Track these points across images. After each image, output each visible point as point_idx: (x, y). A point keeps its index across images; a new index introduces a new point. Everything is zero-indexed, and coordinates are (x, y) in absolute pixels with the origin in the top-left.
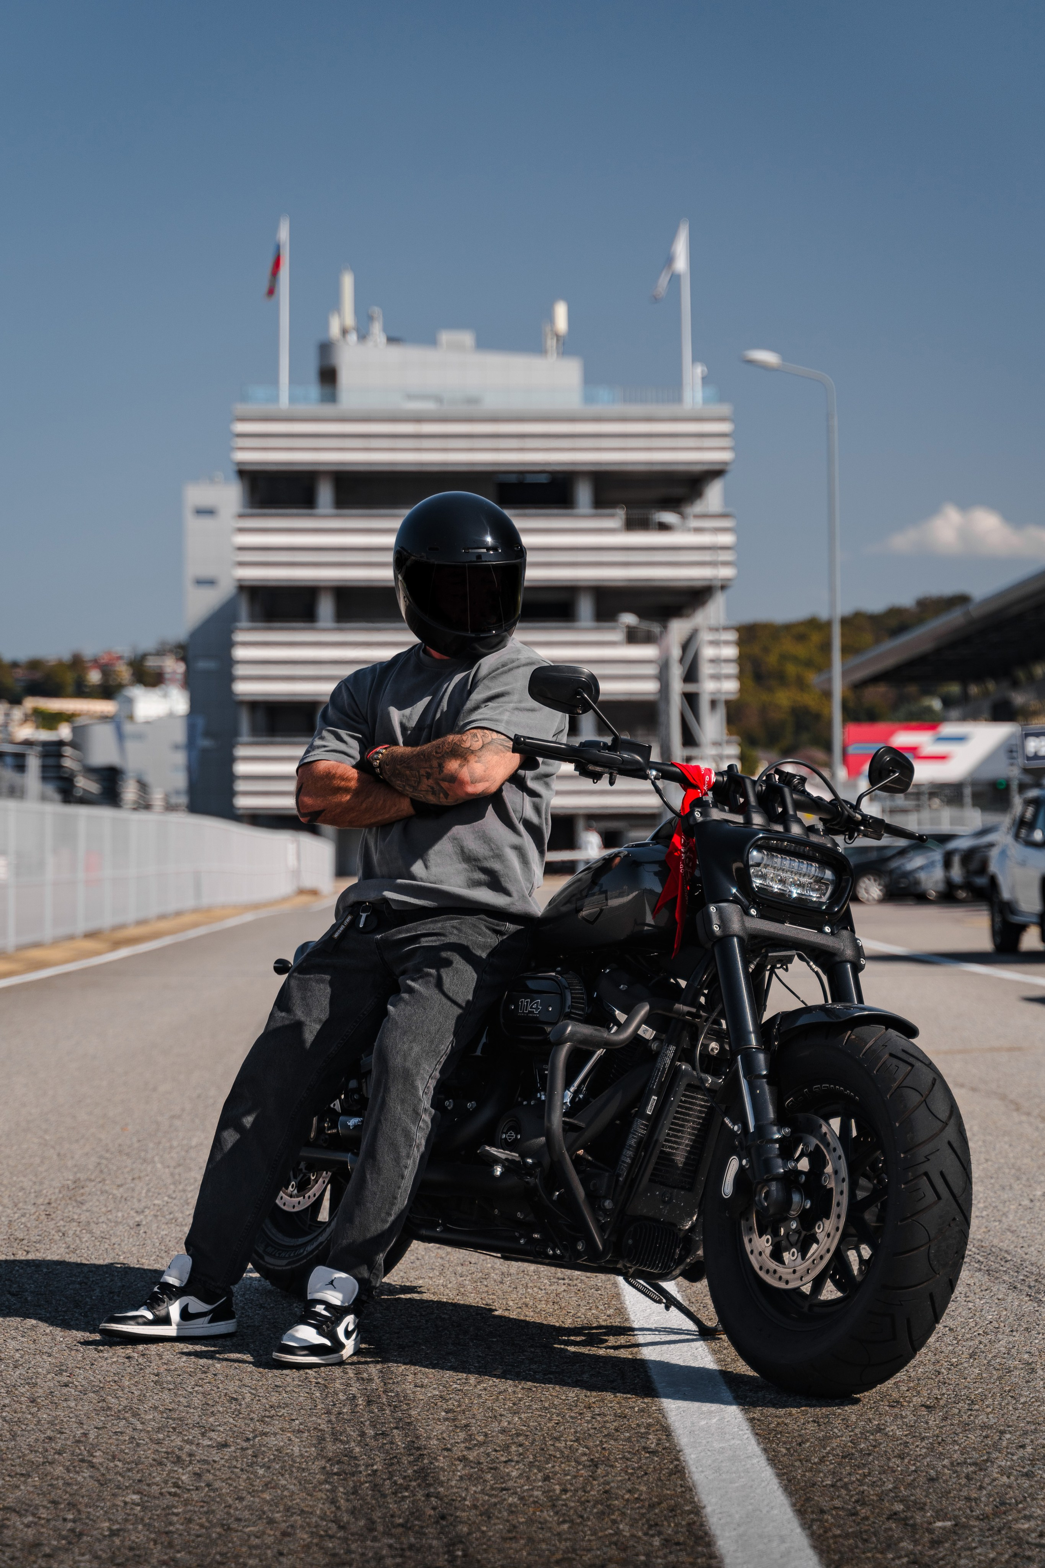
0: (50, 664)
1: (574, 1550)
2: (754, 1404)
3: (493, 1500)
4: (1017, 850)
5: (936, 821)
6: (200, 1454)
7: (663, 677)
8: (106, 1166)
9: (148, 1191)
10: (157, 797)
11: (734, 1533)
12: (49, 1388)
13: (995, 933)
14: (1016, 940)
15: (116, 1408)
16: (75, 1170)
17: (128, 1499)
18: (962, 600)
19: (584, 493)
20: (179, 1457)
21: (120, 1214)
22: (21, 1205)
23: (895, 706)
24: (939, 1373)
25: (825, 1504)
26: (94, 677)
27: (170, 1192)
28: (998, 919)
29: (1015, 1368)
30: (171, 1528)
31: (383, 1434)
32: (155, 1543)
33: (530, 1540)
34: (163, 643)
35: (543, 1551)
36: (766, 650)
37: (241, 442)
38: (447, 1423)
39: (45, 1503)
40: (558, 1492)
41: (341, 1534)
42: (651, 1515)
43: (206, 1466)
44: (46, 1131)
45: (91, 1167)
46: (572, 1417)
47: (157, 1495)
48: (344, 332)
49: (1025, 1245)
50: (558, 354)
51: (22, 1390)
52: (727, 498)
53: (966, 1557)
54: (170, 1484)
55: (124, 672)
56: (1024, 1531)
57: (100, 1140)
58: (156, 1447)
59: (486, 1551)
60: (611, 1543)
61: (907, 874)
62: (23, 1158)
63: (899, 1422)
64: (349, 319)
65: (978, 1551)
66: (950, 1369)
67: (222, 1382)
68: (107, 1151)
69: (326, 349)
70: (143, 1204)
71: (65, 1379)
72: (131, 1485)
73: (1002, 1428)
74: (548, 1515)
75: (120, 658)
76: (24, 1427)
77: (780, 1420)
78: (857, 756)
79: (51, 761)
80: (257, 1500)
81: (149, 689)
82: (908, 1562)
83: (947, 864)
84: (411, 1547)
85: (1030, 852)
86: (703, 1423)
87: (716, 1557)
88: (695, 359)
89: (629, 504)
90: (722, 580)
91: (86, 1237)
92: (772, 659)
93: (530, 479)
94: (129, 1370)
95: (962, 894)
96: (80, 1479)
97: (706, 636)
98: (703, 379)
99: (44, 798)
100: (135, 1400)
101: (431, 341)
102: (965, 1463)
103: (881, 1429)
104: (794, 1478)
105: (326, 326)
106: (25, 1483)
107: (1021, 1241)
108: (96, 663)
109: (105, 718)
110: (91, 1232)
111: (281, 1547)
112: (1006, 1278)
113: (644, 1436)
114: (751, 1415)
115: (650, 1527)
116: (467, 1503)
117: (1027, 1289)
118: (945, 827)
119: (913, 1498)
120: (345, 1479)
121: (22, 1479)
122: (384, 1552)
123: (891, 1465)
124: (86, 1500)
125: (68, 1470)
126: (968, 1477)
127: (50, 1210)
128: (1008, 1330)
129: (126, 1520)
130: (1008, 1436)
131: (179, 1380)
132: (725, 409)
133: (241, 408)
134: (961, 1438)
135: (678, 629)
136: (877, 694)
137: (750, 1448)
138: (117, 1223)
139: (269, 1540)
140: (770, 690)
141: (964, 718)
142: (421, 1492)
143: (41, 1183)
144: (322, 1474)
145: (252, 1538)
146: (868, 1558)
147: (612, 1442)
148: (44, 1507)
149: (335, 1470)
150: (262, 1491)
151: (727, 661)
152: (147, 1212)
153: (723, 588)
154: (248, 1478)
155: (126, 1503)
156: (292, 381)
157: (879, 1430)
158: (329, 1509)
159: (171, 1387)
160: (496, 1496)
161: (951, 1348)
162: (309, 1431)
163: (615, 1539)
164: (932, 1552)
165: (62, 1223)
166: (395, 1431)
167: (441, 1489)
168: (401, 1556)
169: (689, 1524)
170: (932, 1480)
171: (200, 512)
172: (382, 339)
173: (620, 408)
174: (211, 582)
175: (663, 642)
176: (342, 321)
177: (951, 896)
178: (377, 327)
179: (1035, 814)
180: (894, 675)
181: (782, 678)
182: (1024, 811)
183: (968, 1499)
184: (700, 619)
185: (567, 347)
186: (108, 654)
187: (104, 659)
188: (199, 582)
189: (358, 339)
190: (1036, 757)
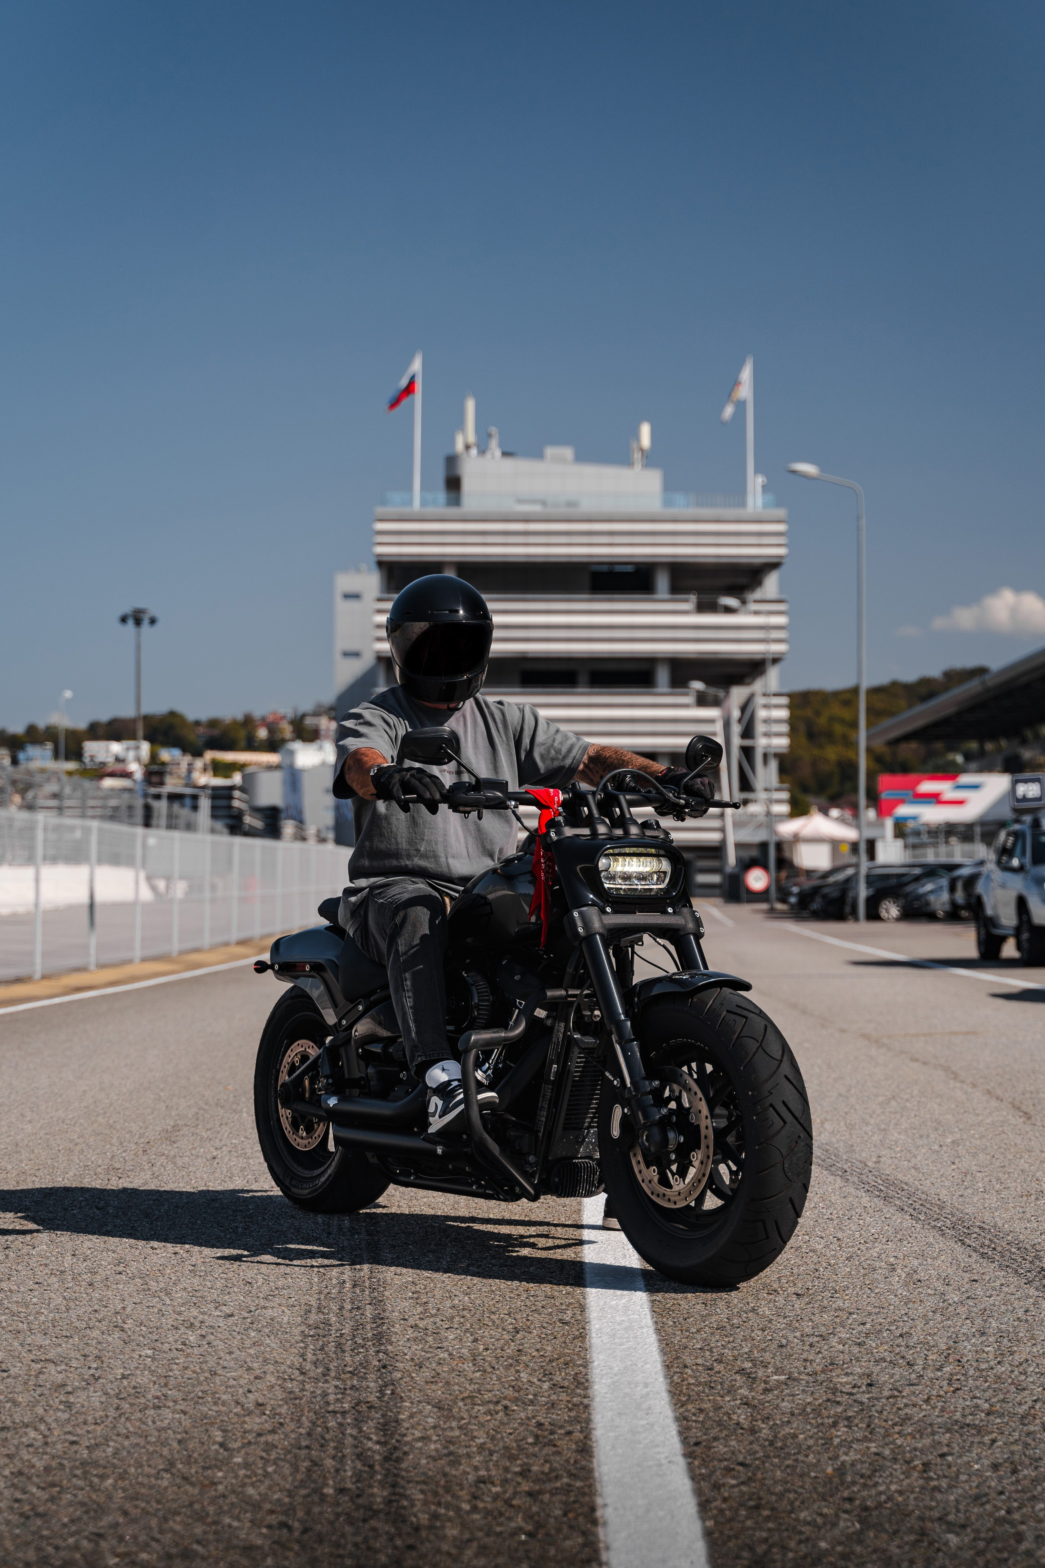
0: (227, 722)
1: (479, 1391)
2: (658, 1291)
3: (429, 1355)
4: (998, 875)
5: (950, 854)
6: (209, 1321)
7: (726, 731)
8: (203, 1115)
9: (231, 1133)
10: (311, 830)
11: (610, 1381)
12: (107, 1275)
13: (980, 943)
14: (998, 949)
15: (154, 1289)
16: (177, 1118)
17: (142, 1354)
18: (981, 671)
19: (662, 581)
20: (192, 1324)
21: (202, 1150)
22: (125, 1144)
23: (924, 761)
24: (817, 1270)
25: (689, 1361)
26: (262, 733)
27: (248, 1134)
28: (983, 932)
29: (880, 1268)
30: (170, 1373)
31: (358, 1308)
32: (155, 1383)
33: (448, 1383)
34: (319, 706)
35: (454, 1391)
36: (818, 713)
37: (380, 539)
38: (411, 1301)
39: (78, 1356)
40: (481, 1350)
41: (301, 1378)
42: (549, 1368)
43: (211, 1330)
44: (162, 1090)
45: (190, 1116)
46: (510, 1297)
47: (167, 1350)
48: (467, 447)
49: (923, 1179)
50: (642, 466)
51: (85, 1277)
52: (782, 587)
53: (788, 1401)
54: (179, 1342)
55: (287, 730)
56: (841, 1383)
57: (204, 1096)
58: (177, 1317)
59: (410, 1391)
60: (510, 1386)
61: (919, 897)
62: (138, 1109)
63: (771, 1305)
64: (471, 438)
65: (799, 1397)
67: (244, 1271)
68: (207, 1104)
69: (452, 461)
70: (223, 1143)
71: (120, 1269)
72: (148, 1344)
73: (852, 1310)
74: (468, 1367)
75: (283, 718)
76: (78, 1303)
77: (675, 1302)
78: (887, 801)
79: (222, 803)
80: (244, 1354)
81: (307, 743)
82: (741, 1404)
83: (952, 889)
84: (353, 1387)
85: (1008, 875)
86: (614, 1303)
87: (589, 1397)
88: (757, 471)
89: (699, 590)
90: (773, 653)
91: (170, 1166)
92: (822, 721)
93: (618, 569)
94: (173, 1262)
95: (964, 913)
96: (110, 1339)
97: (760, 700)
98: (763, 486)
99: (213, 831)
100: (171, 1284)
101: (539, 455)
102: (813, 1335)
104: (672, 1342)
105: (453, 442)
106: (67, 1342)
107: (921, 1175)
108: (264, 722)
109: (270, 768)
110: (175, 1164)
111: (250, 1387)
112: (898, 1203)
113: (563, 1312)
114: (655, 1298)
115: (545, 1375)
116: (407, 1357)
117: (912, 1211)
118: (957, 859)
119: (761, 1359)
120: (317, 1340)
121: (66, 1339)
122: (330, 1391)
123: (753, 1335)
124: (110, 1353)
125: (103, 1333)
126: (811, 1345)
127: (147, 1147)
128: (884, 1240)
129: (137, 1368)
130: (854, 1316)
131: (210, 1269)
132: (781, 513)
133: (380, 510)
134: (816, 1318)
135: (738, 694)
136: (910, 750)
137: (644, 1321)
138: (197, 1156)
139: (242, 1382)
140: (821, 746)
141: (980, 770)
142: (374, 1349)
143: (146, 1128)
144: (300, 1336)
145: (231, 1380)
146: (709, 1400)
147: (536, 1315)
148: (76, 1359)
149: (312, 1333)
150: (249, 1348)
151: (778, 721)
152: (224, 1148)
153: (776, 660)
154: (242, 1339)
155: (140, 1356)
156: (423, 488)
157: (753, 1310)
158: (297, 1361)
159: (202, 1274)
160: (431, 1352)
161: (833, 1253)
162: (300, 1306)
163: (514, 1383)
164: (762, 1397)
165: (154, 1157)
166: (368, 1306)
167: (390, 1348)
168: (342, 1394)
169: (576, 1374)
170: (782, 1346)
171: (347, 596)
172: (498, 453)
173: (693, 511)
174: (356, 654)
175: (726, 704)
176: (465, 438)
177: (953, 916)
178: (494, 444)
179: (1014, 844)
180: (922, 735)
181: (829, 736)
182: (1006, 841)
183: (805, 1360)
184: (758, 686)
185: (650, 460)
186: (275, 714)
187: (270, 719)
188: (347, 654)
189: (479, 452)
190: (1025, 799)
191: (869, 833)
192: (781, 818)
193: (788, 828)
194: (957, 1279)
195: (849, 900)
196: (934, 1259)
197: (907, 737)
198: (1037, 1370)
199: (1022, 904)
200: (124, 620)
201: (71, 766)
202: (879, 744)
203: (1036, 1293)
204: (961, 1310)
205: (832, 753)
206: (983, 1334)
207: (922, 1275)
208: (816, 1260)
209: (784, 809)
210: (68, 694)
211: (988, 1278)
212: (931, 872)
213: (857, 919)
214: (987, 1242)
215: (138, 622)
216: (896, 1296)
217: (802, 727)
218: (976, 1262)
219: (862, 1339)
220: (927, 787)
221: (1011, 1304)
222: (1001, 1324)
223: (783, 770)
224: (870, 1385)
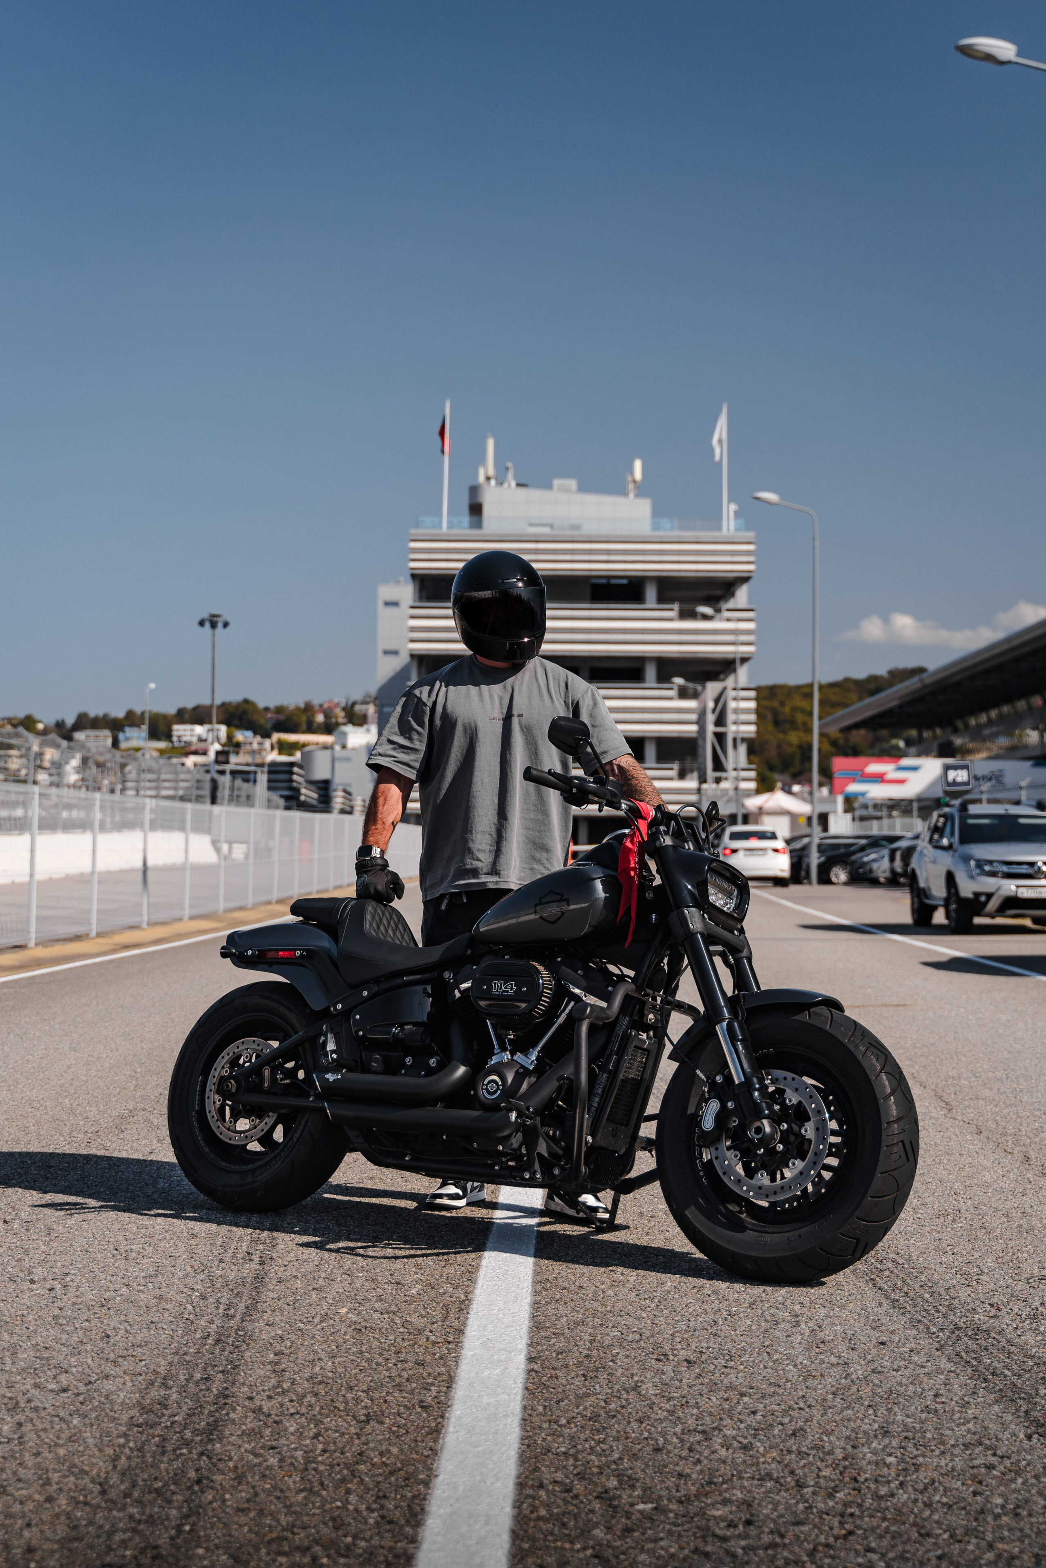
0: (291, 709)
1: (292, 1527)
3: (256, 1461)
4: (929, 851)
5: (892, 827)
7: (701, 722)
10: (357, 801)
11: (447, 1510)
13: (914, 911)
14: (930, 917)
18: (921, 670)
19: (651, 593)
23: (872, 745)
25: (547, 1476)
26: (320, 718)
28: (916, 901)
31: (207, 1378)
33: (261, 1512)
34: (366, 696)
35: (265, 1527)
36: (782, 704)
37: (413, 556)
38: (268, 1367)
40: (318, 1452)
41: (97, 1500)
42: (384, 1485)
48: (488, 479)
50: (636, 495)
52: (751, 597)
53: (648, 1551)
55: (341, 715)
56: (715, 1519)
59: (212, 1526)
61: (864, 864)
63: (657, 1379)
64: (491, 472)
65: (662, 1543)
66: (726, 1319)
69: (474, 490)
73: (744, 1389)
74: (294, 1481)
75: (337, 705)
78: (839, 781)
79: (279, 777)
81: (356, 727)
83: (892, 859)
84: (149, 1519)
85: (939, 852)
88: (730, 501)
89: (682, 601)
90: (743, 654)
92: (786, 710)
93: (613, 581)
95: (902, 880)
97: (731, 694)
98: (735, 512)
101: (549, 486)
102: (695, 1430)
103: (637, 1386)
104: (535, 1443)
105: (476, 475)
108: (321, 709)
109: (325, 747)
113: (428, 1387)
115: (376, 1499)
116: (231, 1463)
118: (898, 832)
119: (630, 1472)
120: (142, 1432)
122: (121, 1524)
123: (628, 1430)
126: (690, 1448)
130: (746, 1399)
132: (751, 535)
133: (414, 532)
134: (703, 1402)
135: (712, 688)
136: (859, 736)
140: (785, 732)
141: (919, 755)
142: (198, 1450)
146: (556, 1549)
147: (396, 1394)
149: (140, 1421)
151: (747, 711)
153: (744, 660)
156: (449, 513)
158: (106, 1469)
160: (260, 1456)
163: (337, 1513)
164: (619, 1543)
166: (219, 1375)
167: (218, 1447)
169: (413, 1497)
170: (657, 1450)
171: (388, 604)
172: (513, 484)
173: (676, 534)
174: (395, 653)
175: (702, 697)
176: (486, 472)
177: (893, 881)
178: (510, 475)
179: (945, 824)
180: (870, 723)
181: (793, 724)
182: (937, 821)
183: (680, 1475)
184: (730, 682)
185: (642, 490)
186: (330, 701)
187: (326, 705)
188: (386, 652)
189: (497, 484)
190: (955, 783)
191: (822, 808)
192: (748, 794)
193: (753, 803)
194: (863, 1340)
195: (804, 866)
196: (842, 1307)
197: (857, 726)
198: (945, 1500)
199: (950, 878)
200: (202, 623)
201: (162, 745)
202: (833, 731)
203: (950, 1366)
204: (866, 1391)
205: (794, 738)
206: (886, 1433)
207: (826, 1334)
208: (716, 1305)
209: (752, 785)
210: (152, 686)
211: (897, 1339)
212: (875, 843)
213: (810, 883)
214: (899, 1283)
215: (214, 625)
216: (795, 1366)
217: (769, 717)
218: (887, 1313)
219: (750, 1439)
220: (874, 768)
221: (921, 1383)
222: (907, 1416)
223: (751, 752)
224: (748, 1523)
